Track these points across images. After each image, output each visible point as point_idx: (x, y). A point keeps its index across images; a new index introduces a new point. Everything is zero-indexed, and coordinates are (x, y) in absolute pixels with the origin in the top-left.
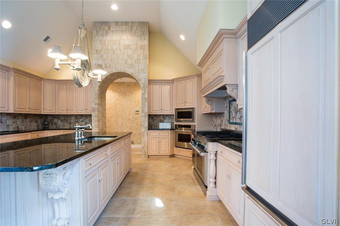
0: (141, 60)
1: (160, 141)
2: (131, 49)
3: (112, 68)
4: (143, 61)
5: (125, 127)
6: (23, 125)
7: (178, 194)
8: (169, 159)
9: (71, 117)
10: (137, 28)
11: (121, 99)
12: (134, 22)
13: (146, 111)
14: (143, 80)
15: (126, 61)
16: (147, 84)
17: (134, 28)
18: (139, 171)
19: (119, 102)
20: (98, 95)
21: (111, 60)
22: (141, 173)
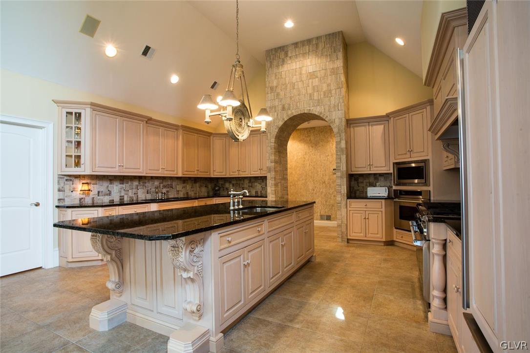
0: (333, 92)
1: (367, 217)
2: (317, 77)
3: (291, 109)
4: (336, 91)
5: (318, 194)
6: (193, 191)
7: (375, 308)
8: (383, 247)
9: (244, 180)
10: (324, 45)
11: (311, 152)
12: (321, 37)
13: (343, 168)
14: (337, 122)
15: (310, 96)
16: (344, 127)
17: (321, 46)
18: (326, 262)
19: (309, 157)
20: (275, 148)
21: (291, 98)
22: (327, 265)
